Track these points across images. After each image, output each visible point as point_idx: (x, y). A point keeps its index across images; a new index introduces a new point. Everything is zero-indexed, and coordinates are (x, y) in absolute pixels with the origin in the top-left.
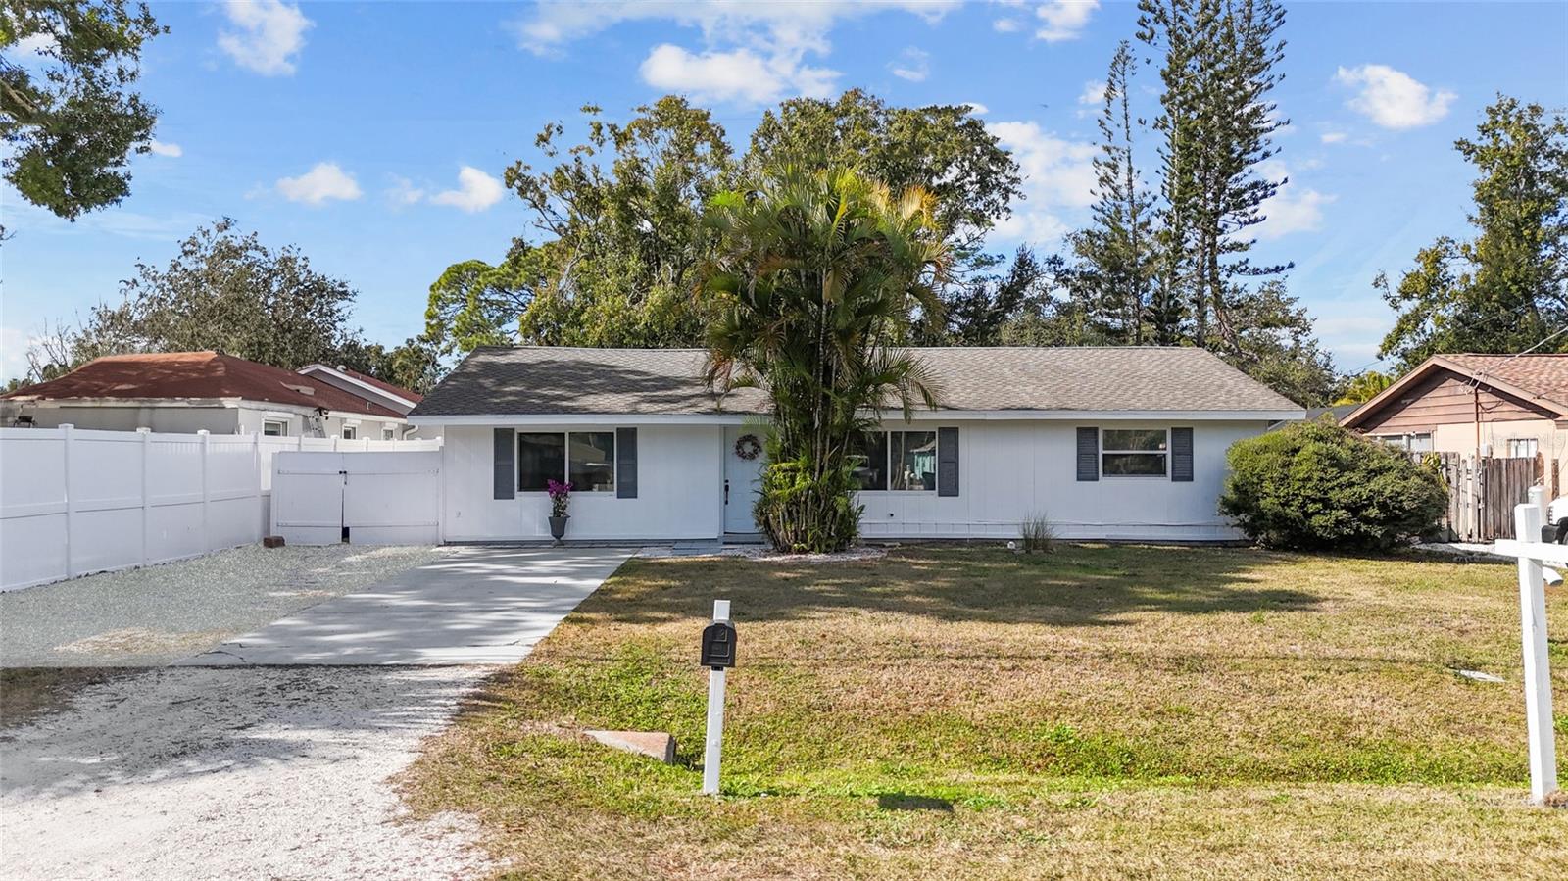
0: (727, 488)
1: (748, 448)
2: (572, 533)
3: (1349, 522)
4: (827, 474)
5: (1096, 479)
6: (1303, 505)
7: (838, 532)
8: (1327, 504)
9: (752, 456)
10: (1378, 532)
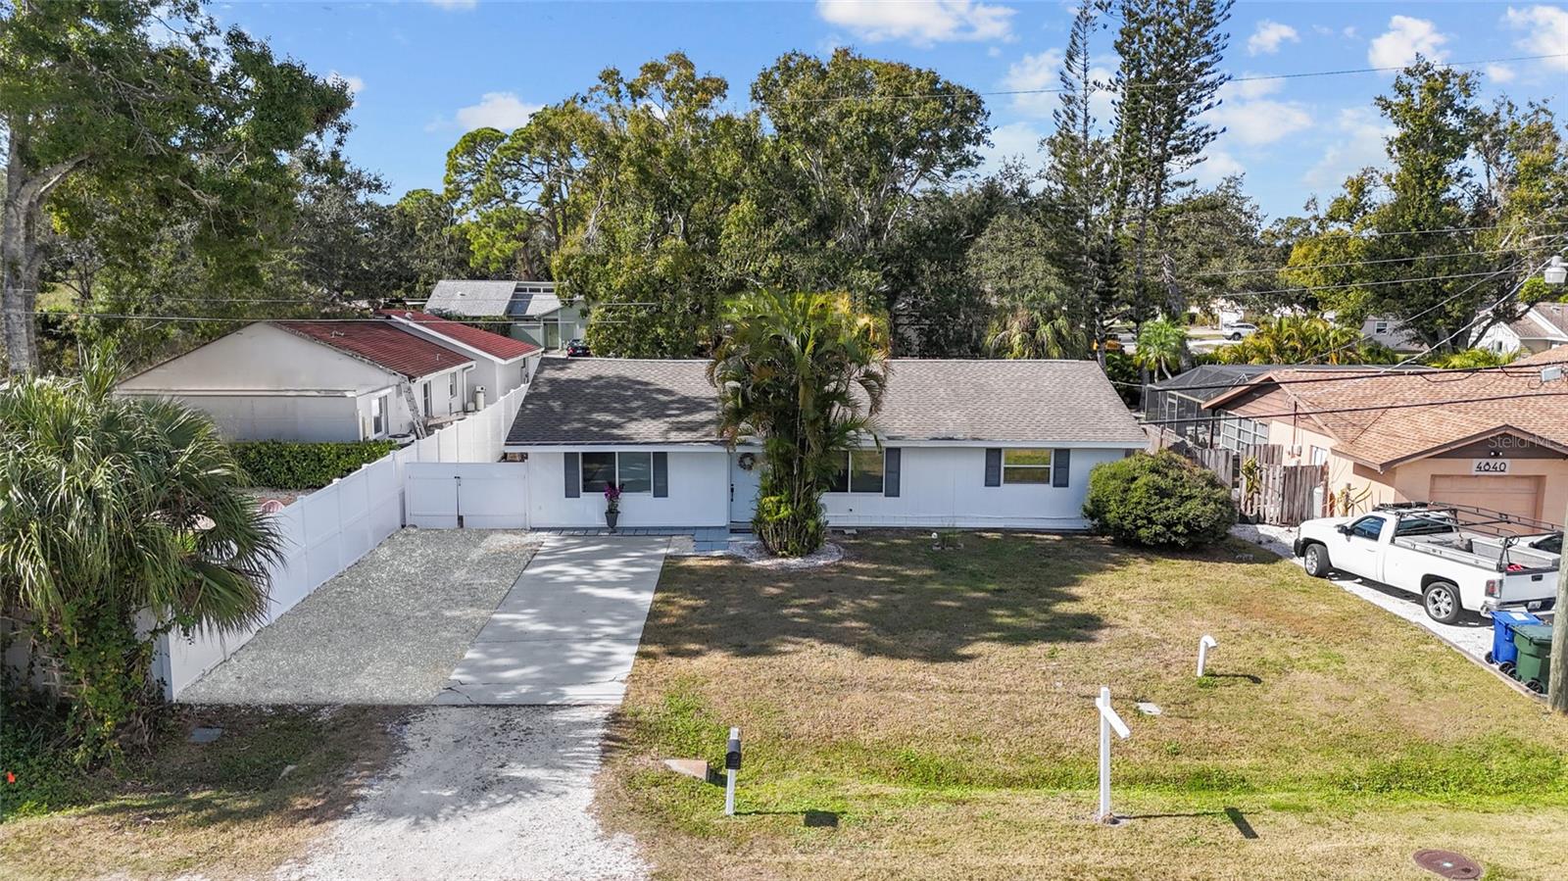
0: (732, 490)
1: (748, 461)
2: (622, 522)
3: (1164, 533)
4: (802, 505)
5: (999, 485)
6: (1135, 520)
7: (809, 543)
8: (1151, 521)
9: (750, 468)
10: (1182, 542)
